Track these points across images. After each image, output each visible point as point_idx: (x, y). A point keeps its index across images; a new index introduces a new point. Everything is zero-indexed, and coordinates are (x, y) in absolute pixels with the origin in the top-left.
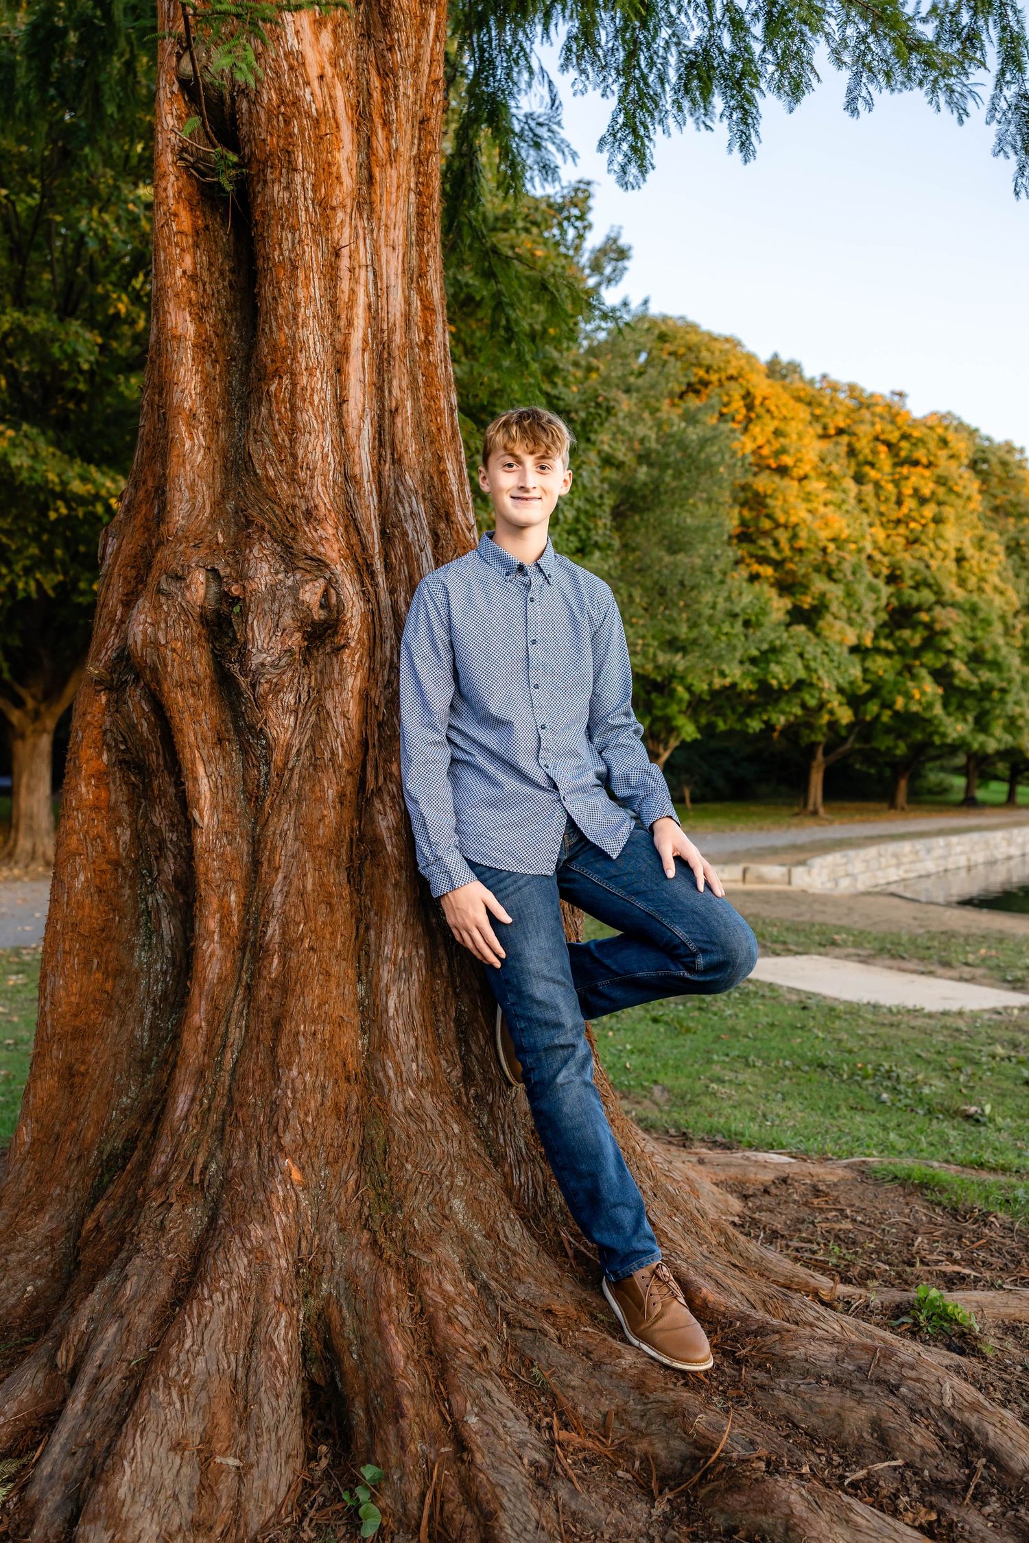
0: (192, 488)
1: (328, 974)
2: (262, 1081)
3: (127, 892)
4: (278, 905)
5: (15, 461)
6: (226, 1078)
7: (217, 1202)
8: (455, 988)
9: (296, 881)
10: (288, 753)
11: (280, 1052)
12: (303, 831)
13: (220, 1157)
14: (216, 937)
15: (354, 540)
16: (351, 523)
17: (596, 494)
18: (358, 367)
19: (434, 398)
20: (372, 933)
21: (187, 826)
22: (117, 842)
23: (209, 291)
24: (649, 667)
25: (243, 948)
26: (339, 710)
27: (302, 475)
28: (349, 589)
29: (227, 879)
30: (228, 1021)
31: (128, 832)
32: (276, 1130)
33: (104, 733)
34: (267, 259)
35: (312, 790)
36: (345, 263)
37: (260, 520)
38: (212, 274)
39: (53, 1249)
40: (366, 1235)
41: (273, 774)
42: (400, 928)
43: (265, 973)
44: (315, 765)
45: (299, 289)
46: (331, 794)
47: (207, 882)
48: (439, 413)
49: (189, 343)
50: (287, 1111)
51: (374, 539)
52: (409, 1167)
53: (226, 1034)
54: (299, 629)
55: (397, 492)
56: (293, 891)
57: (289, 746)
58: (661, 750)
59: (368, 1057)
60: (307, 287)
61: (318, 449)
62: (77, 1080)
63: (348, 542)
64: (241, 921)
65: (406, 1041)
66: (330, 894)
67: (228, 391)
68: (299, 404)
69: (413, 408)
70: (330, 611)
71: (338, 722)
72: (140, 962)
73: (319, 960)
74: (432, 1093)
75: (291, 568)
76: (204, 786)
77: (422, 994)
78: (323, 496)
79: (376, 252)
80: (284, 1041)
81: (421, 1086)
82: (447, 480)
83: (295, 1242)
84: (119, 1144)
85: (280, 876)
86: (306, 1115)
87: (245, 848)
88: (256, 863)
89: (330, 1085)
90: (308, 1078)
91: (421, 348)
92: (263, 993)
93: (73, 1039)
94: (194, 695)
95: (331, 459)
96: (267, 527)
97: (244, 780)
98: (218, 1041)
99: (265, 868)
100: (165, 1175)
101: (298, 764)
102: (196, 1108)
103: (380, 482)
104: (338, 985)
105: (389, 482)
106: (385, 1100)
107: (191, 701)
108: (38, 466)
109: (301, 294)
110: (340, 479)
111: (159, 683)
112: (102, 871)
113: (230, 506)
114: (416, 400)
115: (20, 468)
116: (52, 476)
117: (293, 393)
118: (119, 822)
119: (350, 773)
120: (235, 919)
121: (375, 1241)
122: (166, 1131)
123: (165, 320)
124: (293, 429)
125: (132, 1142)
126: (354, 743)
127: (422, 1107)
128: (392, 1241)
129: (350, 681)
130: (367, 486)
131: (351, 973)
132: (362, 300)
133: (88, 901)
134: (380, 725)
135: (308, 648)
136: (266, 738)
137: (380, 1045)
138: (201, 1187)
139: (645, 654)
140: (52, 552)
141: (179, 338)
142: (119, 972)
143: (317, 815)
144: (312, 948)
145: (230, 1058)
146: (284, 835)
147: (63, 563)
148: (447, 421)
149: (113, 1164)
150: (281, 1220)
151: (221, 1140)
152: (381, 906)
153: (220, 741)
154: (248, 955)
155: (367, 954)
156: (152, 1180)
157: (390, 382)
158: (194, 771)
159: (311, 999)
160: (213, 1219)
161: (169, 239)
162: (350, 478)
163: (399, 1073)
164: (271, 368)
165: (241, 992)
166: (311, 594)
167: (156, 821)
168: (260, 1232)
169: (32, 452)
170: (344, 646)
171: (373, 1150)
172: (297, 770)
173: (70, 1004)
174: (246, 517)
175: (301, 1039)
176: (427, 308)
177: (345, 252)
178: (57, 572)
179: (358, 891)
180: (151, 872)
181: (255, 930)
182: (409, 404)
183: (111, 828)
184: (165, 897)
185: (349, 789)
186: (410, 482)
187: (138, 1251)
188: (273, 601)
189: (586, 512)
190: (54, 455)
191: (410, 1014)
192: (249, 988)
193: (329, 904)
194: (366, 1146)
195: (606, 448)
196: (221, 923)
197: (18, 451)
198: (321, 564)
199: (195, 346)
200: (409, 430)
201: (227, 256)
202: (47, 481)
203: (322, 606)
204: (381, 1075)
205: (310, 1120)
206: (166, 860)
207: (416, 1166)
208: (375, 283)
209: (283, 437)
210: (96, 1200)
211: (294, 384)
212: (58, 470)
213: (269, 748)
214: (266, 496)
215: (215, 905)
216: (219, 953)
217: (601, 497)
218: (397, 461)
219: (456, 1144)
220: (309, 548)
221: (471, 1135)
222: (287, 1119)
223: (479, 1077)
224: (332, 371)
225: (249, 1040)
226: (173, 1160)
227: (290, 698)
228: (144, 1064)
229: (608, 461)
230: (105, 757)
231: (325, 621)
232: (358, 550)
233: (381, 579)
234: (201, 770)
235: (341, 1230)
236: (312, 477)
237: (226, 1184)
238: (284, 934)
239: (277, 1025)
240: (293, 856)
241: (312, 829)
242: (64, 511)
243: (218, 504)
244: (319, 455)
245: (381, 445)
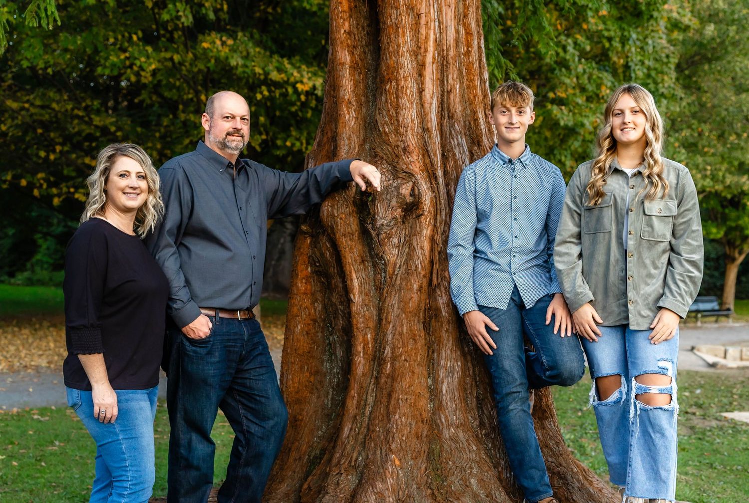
0: (349, 138)
1: (413, 372)
2: (383, 420)
3: (320, 334)
4: (390, 339)
5: (233, 63)
6: (366, 419)
7: (362, 473)
8: (476, 382)
9: (398, 328)
10: (395, 267)
11: (391, 408)
12: (402, 304)
13: (363, 454)
14: (361, 355)
15: (427, 161)
16: (426, 152)
17: (663, 55)
18: (430, 72)
19: (472, 81)
20: (435, 354)
21: (349, 302)
22: (315, 310)
23: (357, 38)
24: (719, 187)
25: (374, 359)
26: (419, 246)
27: (402, 130)
28: (424, 186)
29: (367, 327)
30: (367, 393)
31: (320, 306)
32: (389, 442)
33: (309, 258)
34: (384, 23)
35: (406, 285)
36: (423, 21)
37: (381, 154)
38: (358, 29)
39: (289, 499)
40: (429, 491)
41: (388, 277)
42: (449, 352)
43: (384, 371)
44: (408, 272)
45: (400, 38)
46: (415, 287)
47: (357, 328)
48: (475, 87)
49: (347, 66)
50: (394, 434)
51: (438, 160)
52: (451, 463)
53: (366, 400)
54: (400, 207)
55: (451, 133)
56: (397, 333)
57: (395, 264)
58: (737, 255)
59: (433, 413)
60: (404, 36)
61: (410, 117)
62: (298, 423)
63: (424, 162)
64: (373, 347)
65: (451, 406)
66: (415, 335)
67: (366, 87)
68: (400, 95)
69: (460, 88)
70: (415, 198)
71: (419, 252)
72: (326, 368)
73: (409, 366)
74: (463, 431)
75: (396, 177)
76: (356, 283)
77: (459, 384)
78: (412, 140)
79: (440, 10)
80: (392, 402)
81: (457, 427)
82: (479, 123)
83: (397, 491)
84: (318, 452)
85: (391, 326)
86: (402, 436)
87: (375, 312)
88: (380, 320)
89: (413, 424)
90: (403, 419)
91: (465, 55)
92: (383, 381)
93: (296, 404)
94: (350, 240)
95: (416, 121)
96: (385, 157)
97: (374, 280)
98: (363, 403)
99: (384, 322)
100: (339, 462)
101: (400, 272)
102: (353, 433)
103: (441, 129)
104: (418, 378)
105: (446, 129)
106: (440, 433)
107: (349, 243)
108: (248, 63)
109: (401, 40)
110: (420, 131)
111: (334, 234)
112: (309, 324)
113: (367, 146)
114: (462, 83)
115: (236, 67)
116: (258, 70)
117: (397, 89)
118: (316, 300)
119: (424, 276)
120: (370, 346)
121: (433, 493)
122: (339, 443)
123: (336, 55)
124: (397, 107)
125: (323, 451)
126: (426, 262)
127: (458, 436)
128: (441, 493)
129: (425, 231)
130: (434, 132)
131: (425, 373)
132: (432, 37)
133: (302, 338)
134: (439, 253)
135: (405, 216)
136: (384, 260)
137: (439, 407)
138: (355, 467)
139: (714, 178)
140: (258, 118)
141: (343, 64)
142: (317, 373)
143: (409, 297)
144: (405, 360)
145: (368, 410)
146: (393, 306)
147: (264, 125)
148: (479, 91)
149: (314, 462)
150: (390, 481)
151: (364, 447)
152: (439, 341)
153: (363, 261)
154: (376, 363)
155: (433, 364)
156: (333, 465)
157: (447, 77)
158: (351, 276)
159: (405, 384)
160: (360, 481)
161: (338, 15)
162: (426, 130)
163: (446, 420)
164: (387, 77)
165: (373, 380)
166: (406, 190)
167: (334, 300)
168: (381, 486)
169: (245, 53)
170: (422, 215)
171: (434, 454)
172: (399, 275)
173: (294, 387)
174: (375, 152)
175: (400, 401)
176: (469, 33)
177: (423, 16)
178: (260, 134)
179: (429, 334)
180: (331, 324)
181: (380, 351)
182: (458, 86)
183: (313, 303)
184: (338, 337)
185: (425, 284)
186: (457, 128)
187: (328, 493)
188: (387, 194)
189: (655, 69)
190: (259, 53)
191: (453, 393)
192: (376, 378)
193: (414, 339)
194: (430, 453)
195: (675, 15)
196: (364, 348)
197: (235, 56)
198: (411, 175)
199: (350, 67)
200: (458, 100)
201: (365, 18)
202: (255, 74)
203: (411, 195)
204: (439, 421)
205: (404, 438)
206: (339, 319)
207: (454, 463)
208: (439, 27)
209: (393, 112)
210: (308, 477)
211: (398, 85)
212: (262, 65)
213: (385, 264)
214: (384, 142)
215: (361, 339)
216: (363, 362)
217: (668, 57)
218: (451, 117)
219: (474, 455)
220: (404, 167)
221: (482, 452)
222: (393, 438)
223: (487, 425)
224: (417, 76)
225: (377, 402)
226: (342, 455)
227: (395, 241)
228: (328, 416)
229: (675, 25)
230: (309, 269)
231: (413, 203)
232: (429, 166)
233: (441, 180)
234: (354, 276)
235: (418, 488)
236: (406, 131)
237: (366, 466)
238: (392, 353)
239: (390, 395)
240: (397, 316)
241: (407, 303)
242: (266, 93)
243: (361, 146)
244: (410, 120)
245: (443, 110)
